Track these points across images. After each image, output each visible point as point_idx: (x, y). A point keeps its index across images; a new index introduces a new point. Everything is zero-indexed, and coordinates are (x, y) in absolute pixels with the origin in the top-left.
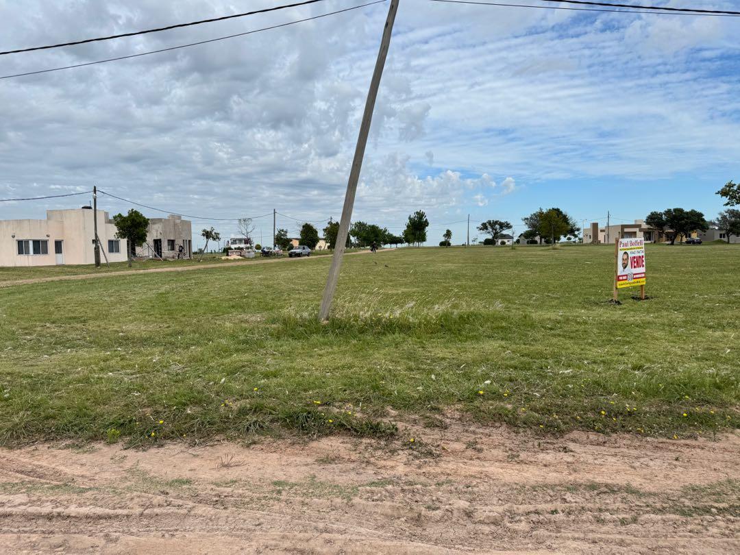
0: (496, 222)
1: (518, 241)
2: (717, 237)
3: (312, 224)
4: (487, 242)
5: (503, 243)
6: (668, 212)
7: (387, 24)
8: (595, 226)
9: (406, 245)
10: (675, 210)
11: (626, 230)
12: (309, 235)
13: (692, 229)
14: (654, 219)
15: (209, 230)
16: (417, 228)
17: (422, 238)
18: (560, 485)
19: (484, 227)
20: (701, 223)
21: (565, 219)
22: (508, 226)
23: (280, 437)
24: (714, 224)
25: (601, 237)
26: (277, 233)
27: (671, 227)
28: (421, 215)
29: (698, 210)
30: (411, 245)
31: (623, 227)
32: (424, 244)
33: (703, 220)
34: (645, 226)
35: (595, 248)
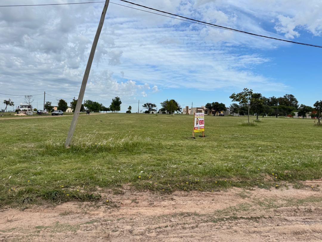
0: (150, 104)
1: (158, 112)
2: (229, 114)
3: (64, 100)
4: (146, 112)
5: (153, 113)
6: (213, 103)
7: (103, 13)
8: (187, 107)
9: (111, 112)
10: (216, 103)
11: (198, 110)
12: (62, 105)
13: (221, 110)
14: (208, 106)
15: (8, 100)
16: (116, 104)
17: (119, 109)
18: (169, 215)
19: (145, 106)
20: (224, 108)
21: (176, 104)
22: (155, 106)
23: (41, 204)
24: (228, 109)
25: (189, 112)
26: (45, 103)
27: (214, 109)
28: (118, 99)
29: (223, 103)
30: (113, 112)
31: (197, 108)
32: (119, 112)
33: (225, 107)
34: (205, 108)
35: (187, 116)
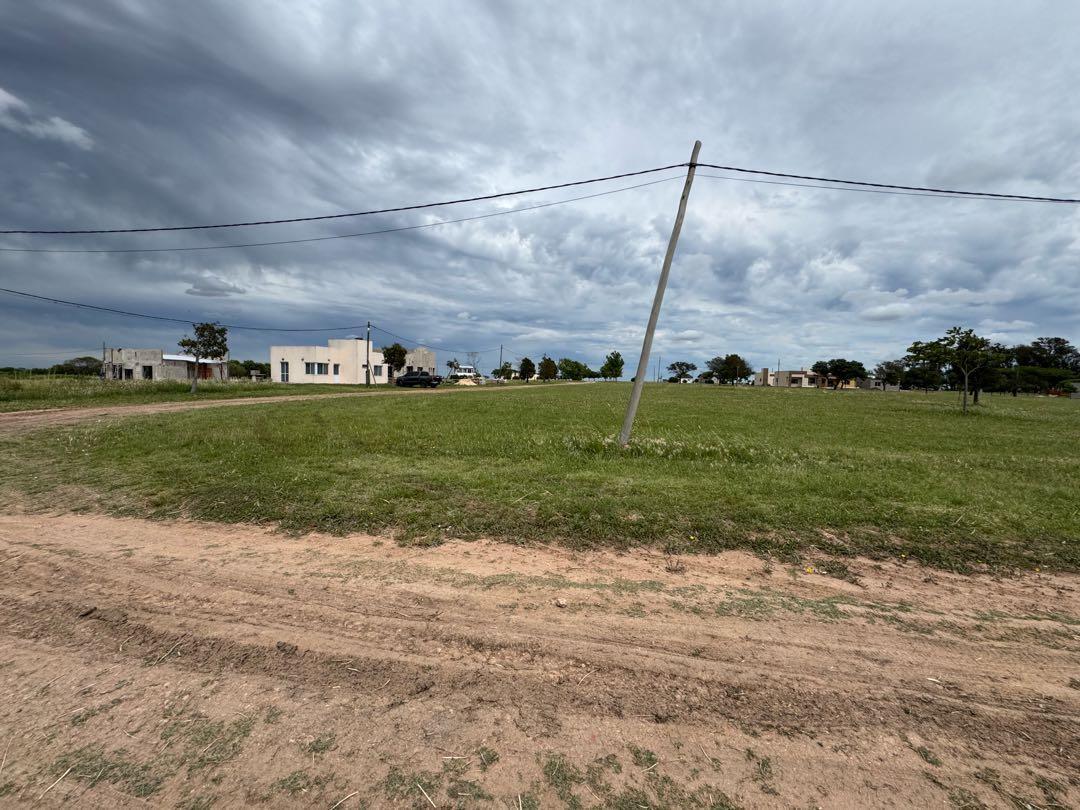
0: (683, 364)
1: (696, 381)
2: (873, 386)
3: (530, 358)
4: (672, 380)
5: (685, 382)
6: (832, 362)
8: (766, 371)
9: (602, 379)
10: (838, 361)
11: (793, 376)
12: (527, 368)
13: (851, 378)
14: (820, 368)
15: (452, 360)
16: (614, 366)
17: (618, 374)
19: (673, 367)
20: (860, 372)
21: (742, 363)
22: (692, 367)
24: (872, 374)
25: (771, 381)
26: (503, 364)
27: (833, 375)
28: (617, 356)
29: (860, 361)
30: (608, 379)
31: (791, 373)
32: (619, 379)
33: (864, 369)
34: (810, 373)
35: (764, 389)
